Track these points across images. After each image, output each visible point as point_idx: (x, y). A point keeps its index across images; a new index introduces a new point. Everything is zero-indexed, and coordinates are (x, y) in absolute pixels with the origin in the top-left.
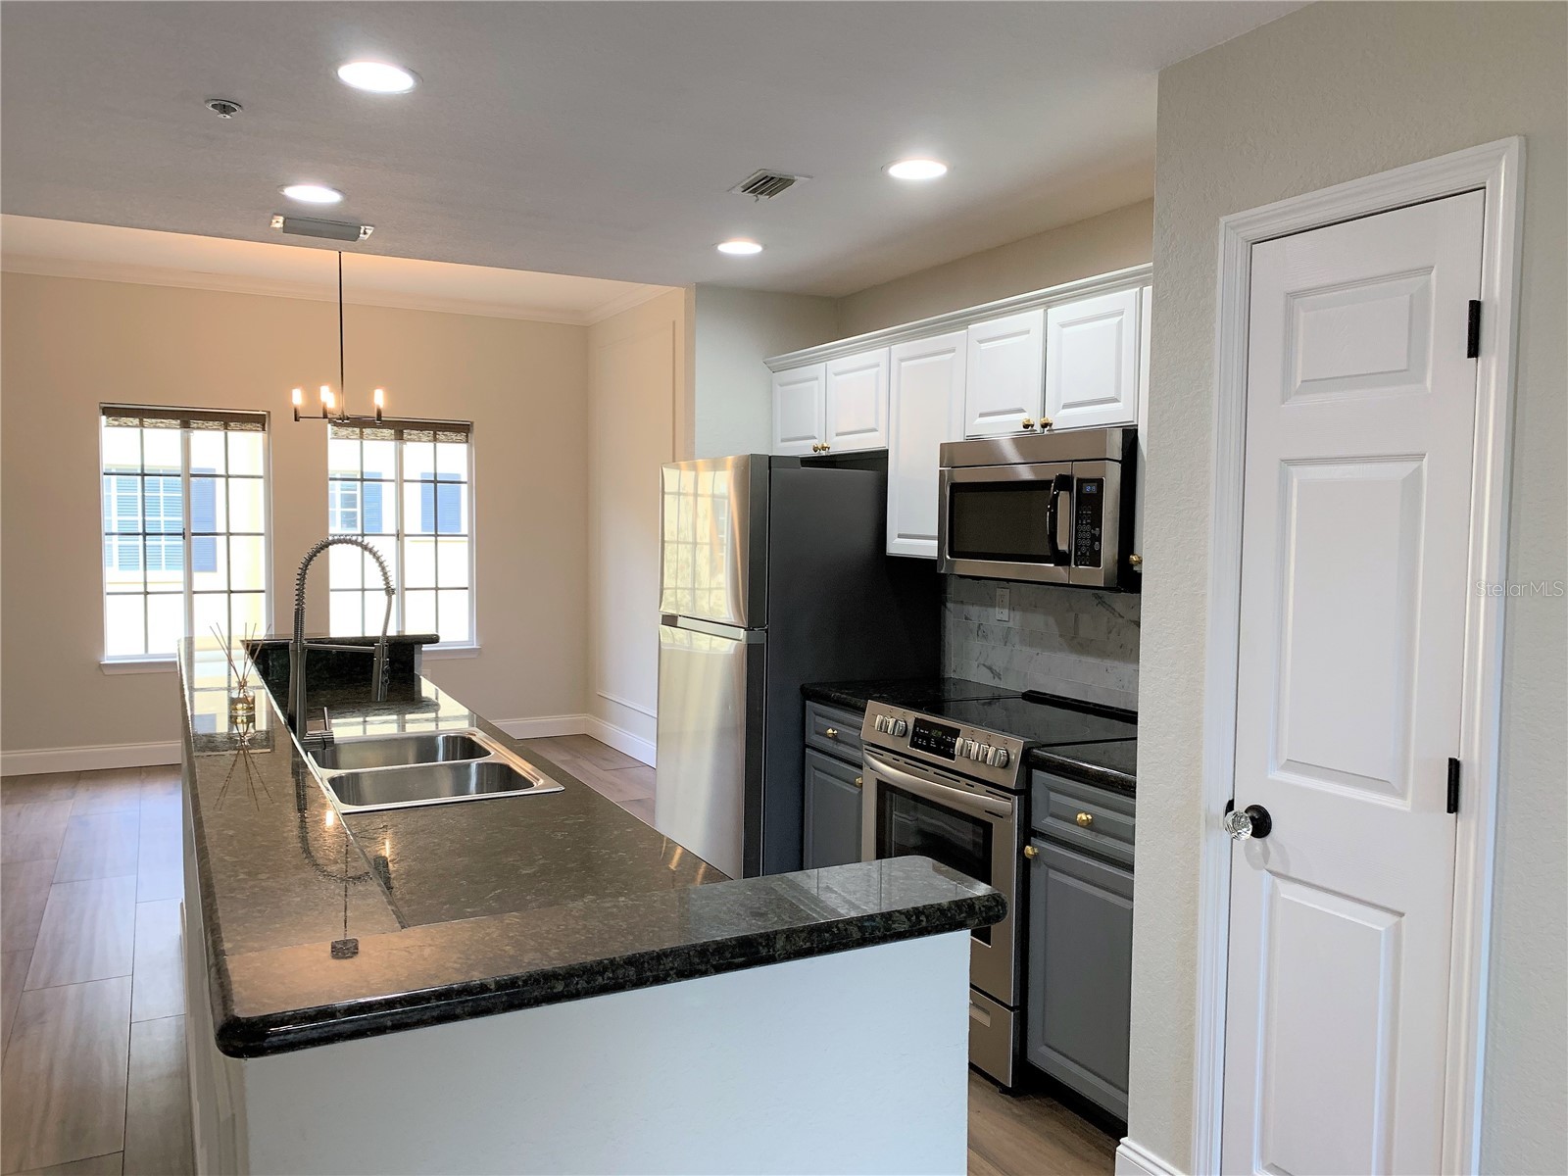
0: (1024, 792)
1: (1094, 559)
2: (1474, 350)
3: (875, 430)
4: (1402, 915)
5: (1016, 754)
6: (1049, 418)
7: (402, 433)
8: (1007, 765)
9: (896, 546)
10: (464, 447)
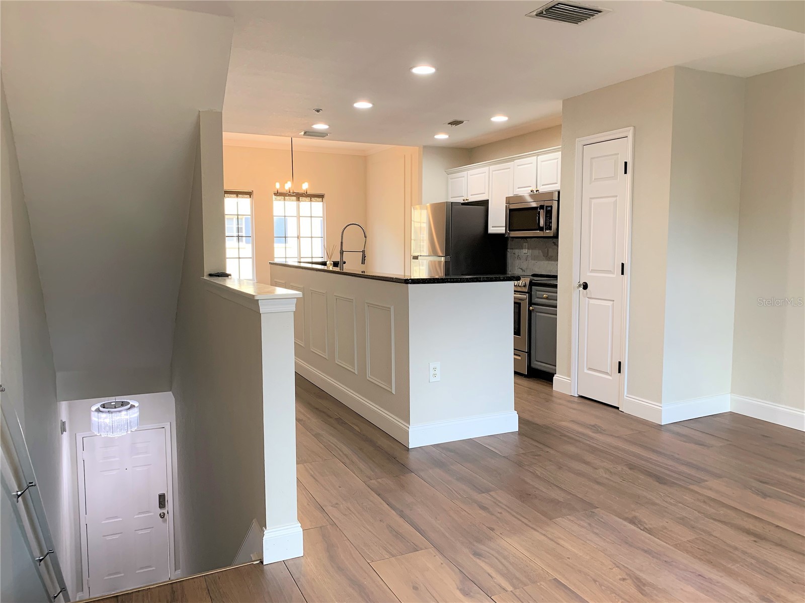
0: (530, 293)
1: (550, 229)
2: (626, 172)
3: (484, 193)
4: (614, 301)
5: (528, 283)
6: (538, 189)
7: (299, 198)
8: (525, 286)
9: (491, 230)
10: (321, 203)
